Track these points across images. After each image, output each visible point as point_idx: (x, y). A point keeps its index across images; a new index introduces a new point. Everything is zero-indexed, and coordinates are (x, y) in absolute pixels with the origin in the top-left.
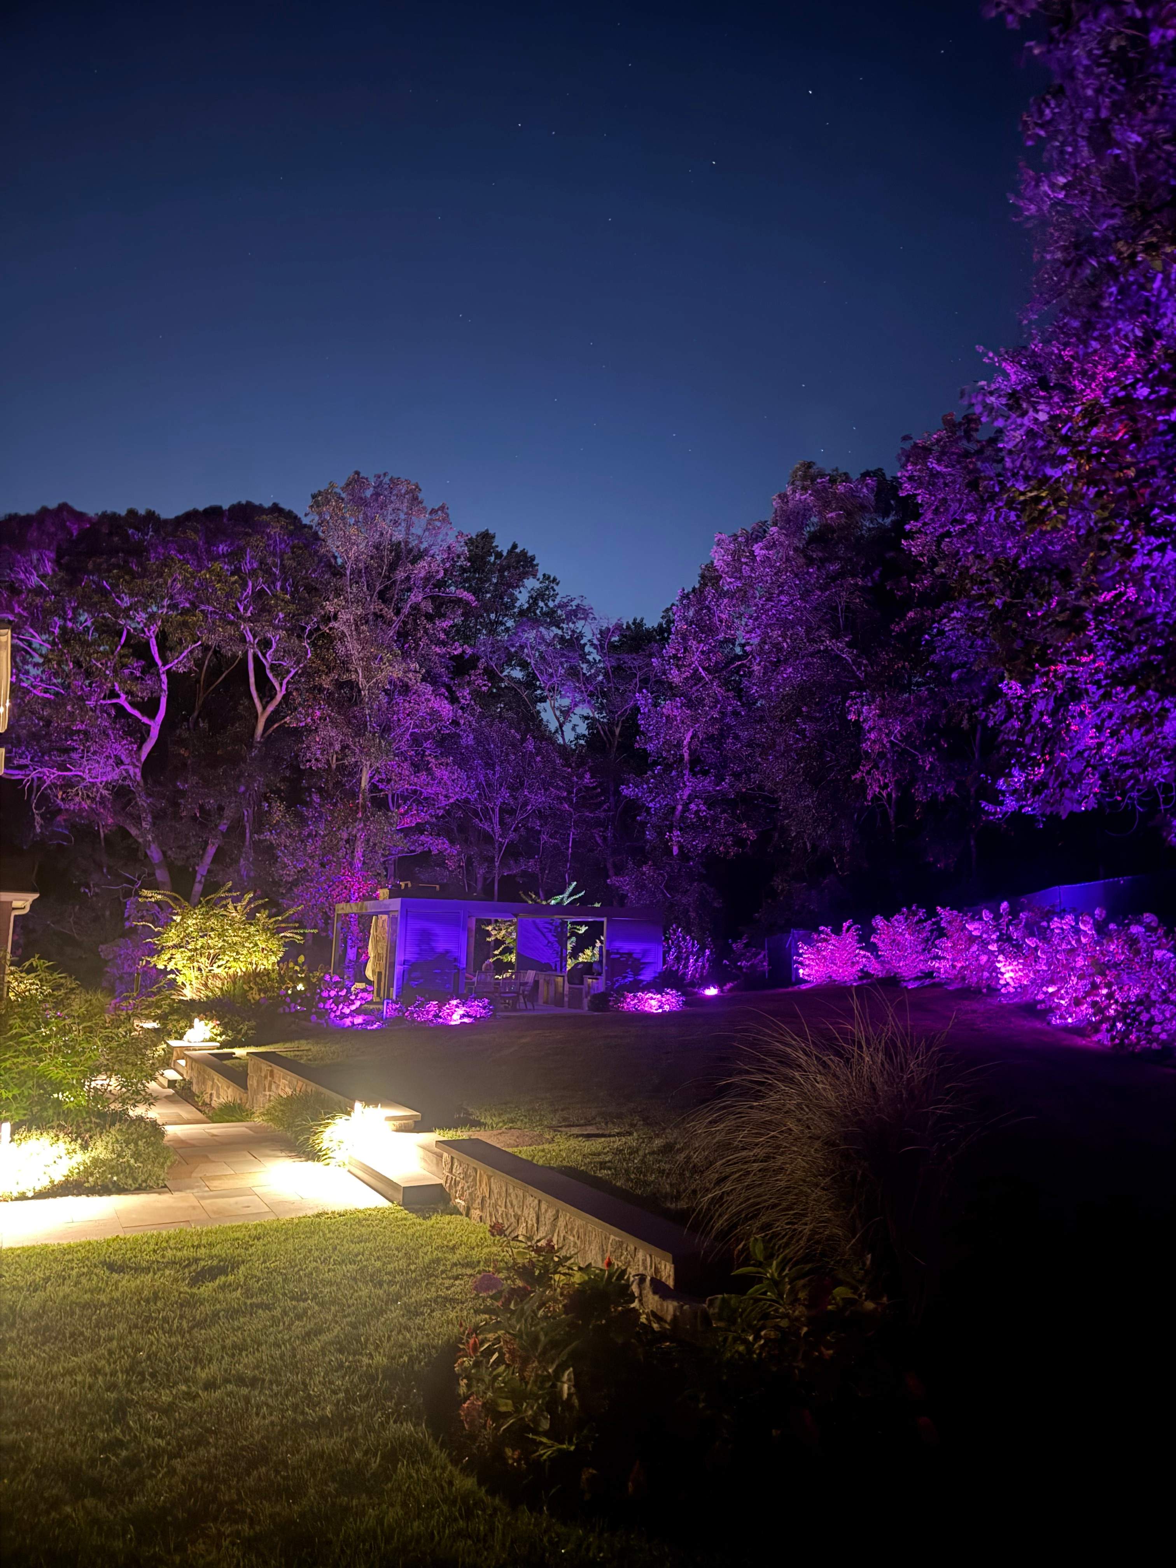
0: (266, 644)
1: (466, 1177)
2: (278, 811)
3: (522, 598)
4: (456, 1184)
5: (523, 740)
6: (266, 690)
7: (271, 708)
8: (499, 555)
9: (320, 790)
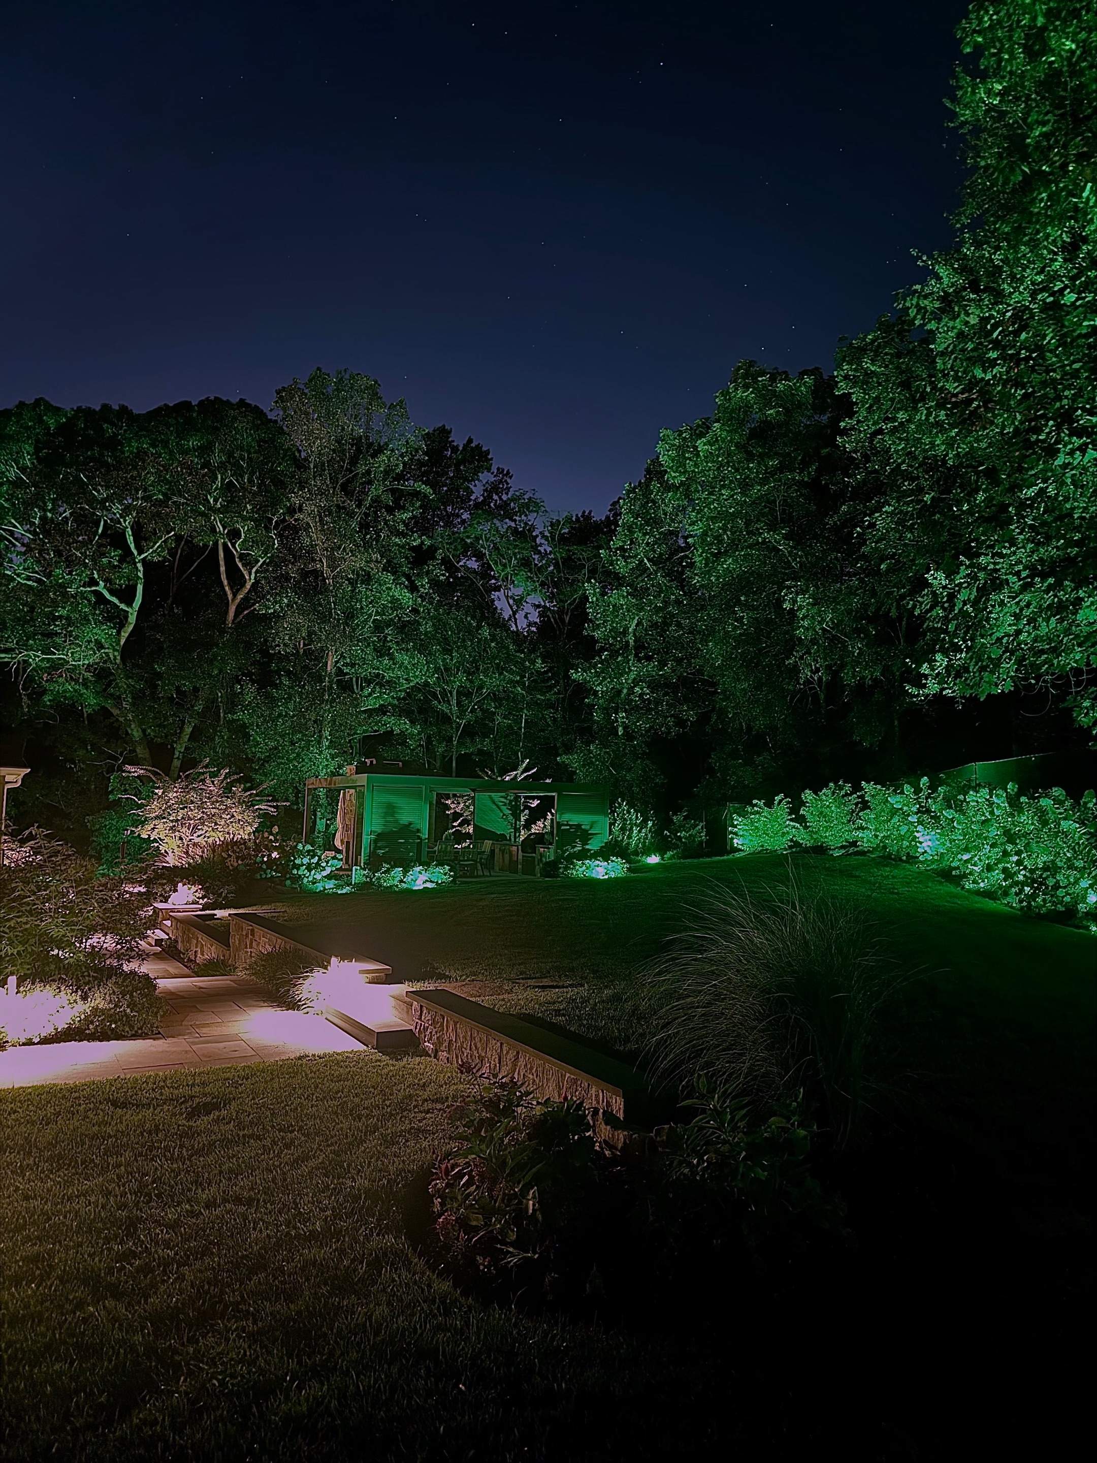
0: (234, 534)
1: (434, 1023)
2: (250, 692)
3: (477, 492)
4: (426, 1029)
5: (479, 627)
6: (237, 580)
7: (240, 596)
8: (455, 449)
9: (289, 673)
